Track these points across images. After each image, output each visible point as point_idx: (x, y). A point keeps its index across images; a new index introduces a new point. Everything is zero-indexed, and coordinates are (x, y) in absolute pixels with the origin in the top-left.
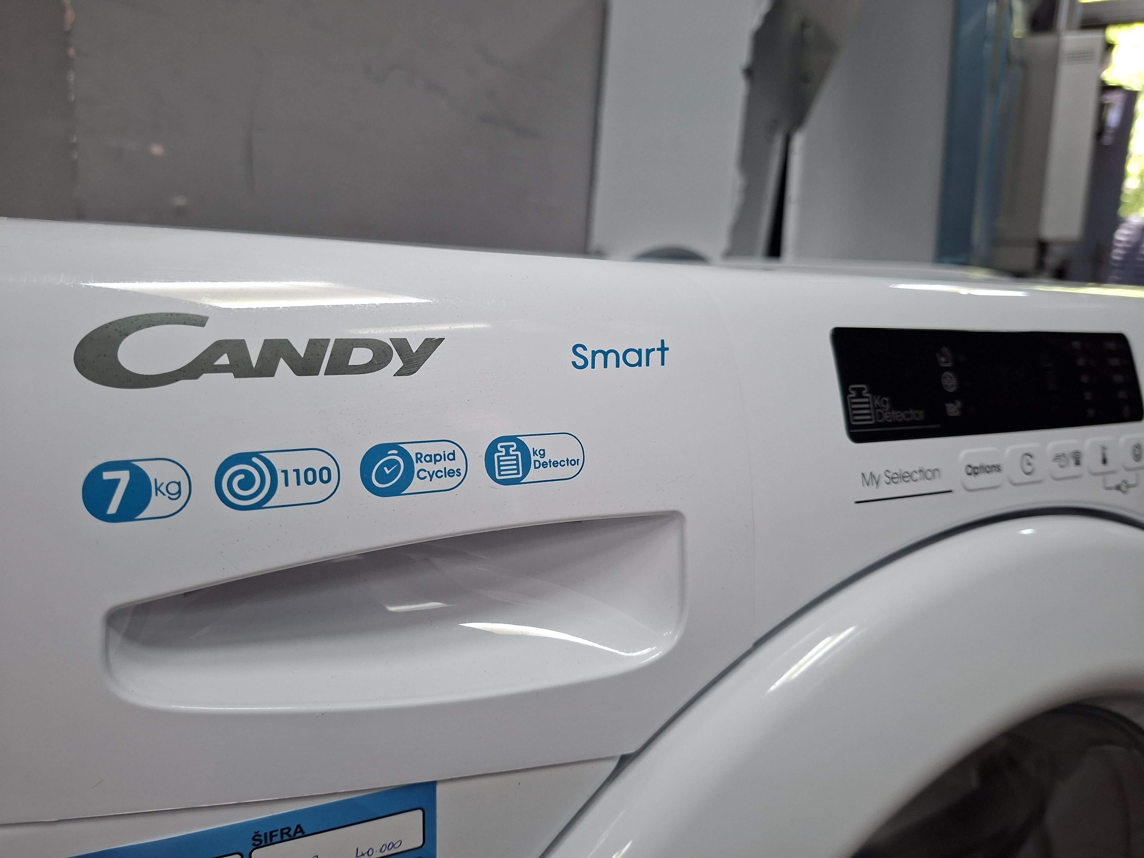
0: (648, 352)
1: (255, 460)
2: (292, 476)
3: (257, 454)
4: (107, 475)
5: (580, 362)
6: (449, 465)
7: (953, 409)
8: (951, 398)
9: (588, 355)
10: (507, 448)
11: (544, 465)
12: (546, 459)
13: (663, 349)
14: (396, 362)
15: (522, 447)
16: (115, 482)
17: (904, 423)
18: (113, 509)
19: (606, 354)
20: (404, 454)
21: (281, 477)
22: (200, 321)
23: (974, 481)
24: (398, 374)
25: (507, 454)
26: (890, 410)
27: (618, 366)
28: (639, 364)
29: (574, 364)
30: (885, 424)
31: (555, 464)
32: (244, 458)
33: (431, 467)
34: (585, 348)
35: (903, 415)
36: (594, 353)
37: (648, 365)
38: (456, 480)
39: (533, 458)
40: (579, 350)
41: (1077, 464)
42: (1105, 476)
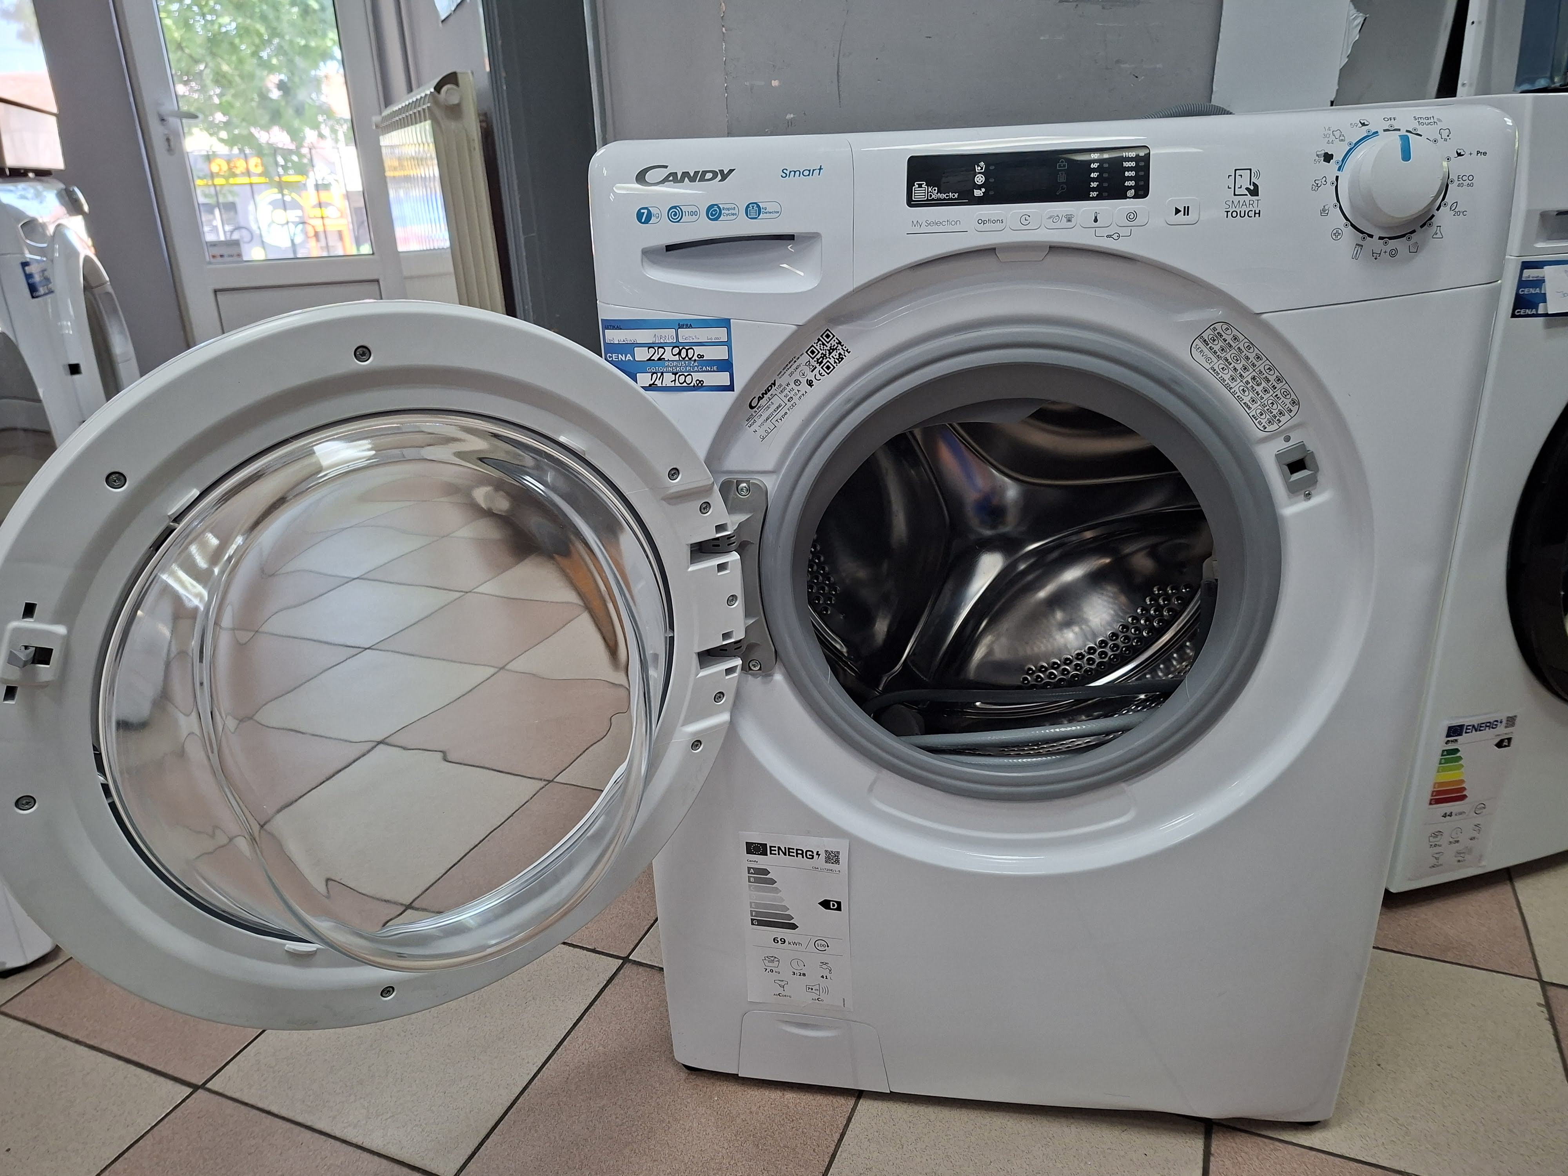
0: (814, 170)
1: (678, 208)
2: (687, 213)
3: (678, 206)
4: (642, 211)
5: (784, 175)
6: (733, 212)
7: (978, 193)
8: (979, 187)
9: (788, 173)
10: (753, 206)
11: (766, 213)
12: (767, 211)
13: (820, 169)
14: (719, 177)
15: (758, 206)
16: (644, 213)
17: (945, 199)
18: (643, 221)
19: (795, 172)
20: (719, 208)
21: (684, 213)
22: (666, 167)
23: (981, 227)
24: (720, 181)
25: (753, 208)
26: (937, 193)
27: (799, 176)
28: (809, 175)
29: (782, 176)
30: (933, 200)
31: (770, 213)
32: (675, 207)
33: (727, 212)
34: (787, 170)
35: (945, 196)
36: (790, 172)
37: (812, 175)
38: (735, 217)
39: (762, 210)
40: (785, 171)
41: (1069, 221)
42: (1096, 229)
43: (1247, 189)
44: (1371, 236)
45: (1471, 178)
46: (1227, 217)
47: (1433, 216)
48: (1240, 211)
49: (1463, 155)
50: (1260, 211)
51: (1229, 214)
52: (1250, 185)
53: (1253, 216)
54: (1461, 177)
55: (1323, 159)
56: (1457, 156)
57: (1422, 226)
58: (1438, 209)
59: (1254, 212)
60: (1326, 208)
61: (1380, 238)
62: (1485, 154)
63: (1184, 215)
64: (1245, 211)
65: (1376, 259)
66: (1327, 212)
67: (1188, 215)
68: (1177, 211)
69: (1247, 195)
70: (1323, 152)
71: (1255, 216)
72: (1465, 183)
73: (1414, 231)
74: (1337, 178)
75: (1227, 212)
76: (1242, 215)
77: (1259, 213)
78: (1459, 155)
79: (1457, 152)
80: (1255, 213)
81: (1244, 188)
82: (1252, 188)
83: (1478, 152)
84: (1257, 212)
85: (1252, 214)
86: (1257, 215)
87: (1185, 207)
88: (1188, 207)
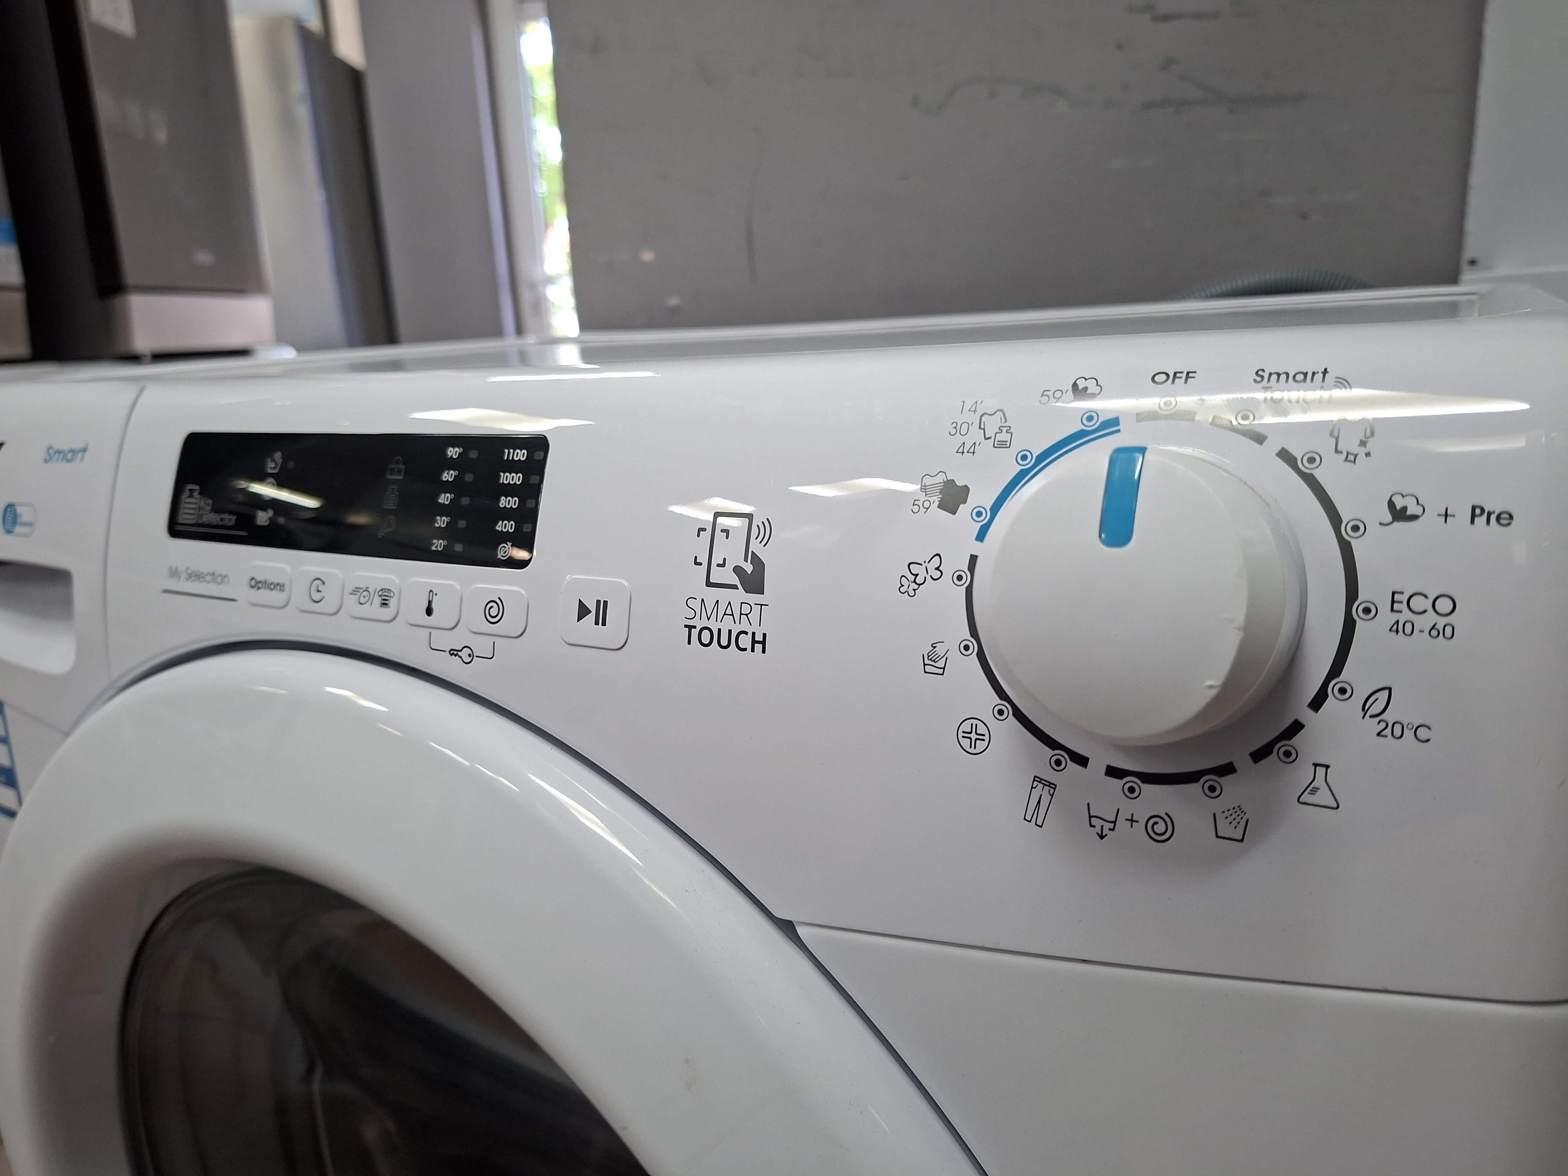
0: (78, 452)
7: (259, 519)
8: (265, 506)
13: (85, 450)
19: (60, 453)
23: (254, 595)
26: (210, 513)
28: (72, 460)
30: (203, 525)
34: (52, 449)
35: (218, 518)
36: (55, 452)
41: (384, 604)
42: (433, 631)
43: (738, 570)
44: (1082, 761)
45: (1444, 605)
46: (689, 643)
47: (1297, 727)
48: (719, 630)
49: (1414, 517)
50: (765, 635)
51: (695, 633)
52: (746, 560)
53: (749, 649)
54: (1405, 598)
55: (936, 500)
56: (1389, 518)
57: (1258, 755)
58: (1317, 703)
59: (750, 634)
60: (940, 650)
61: (1113, 772)
62: (1505, 518)
63: (597, 623)
64: (730, 631)
65: (1102, 837)
66: (941, 664)
67: (604, 624)
68: (583, 611)
69: (735, 587)
70: (941, 478)
71: (753, 650)
72: (1424, 622)
73: (1228, 769)
74: (973, 559)
75: (690, 628)
76: (724, 642)
77: (763, 643)
78: (1399, 515)
79: (1391, 504)
80: (754, 642)
81: (730, 566)
82: (749, 568)
83: (1476, 512)
84: (759, 638)
85: (745, 641)
86: (758, 647)
87: (598, 602)
88: (606, 603)
